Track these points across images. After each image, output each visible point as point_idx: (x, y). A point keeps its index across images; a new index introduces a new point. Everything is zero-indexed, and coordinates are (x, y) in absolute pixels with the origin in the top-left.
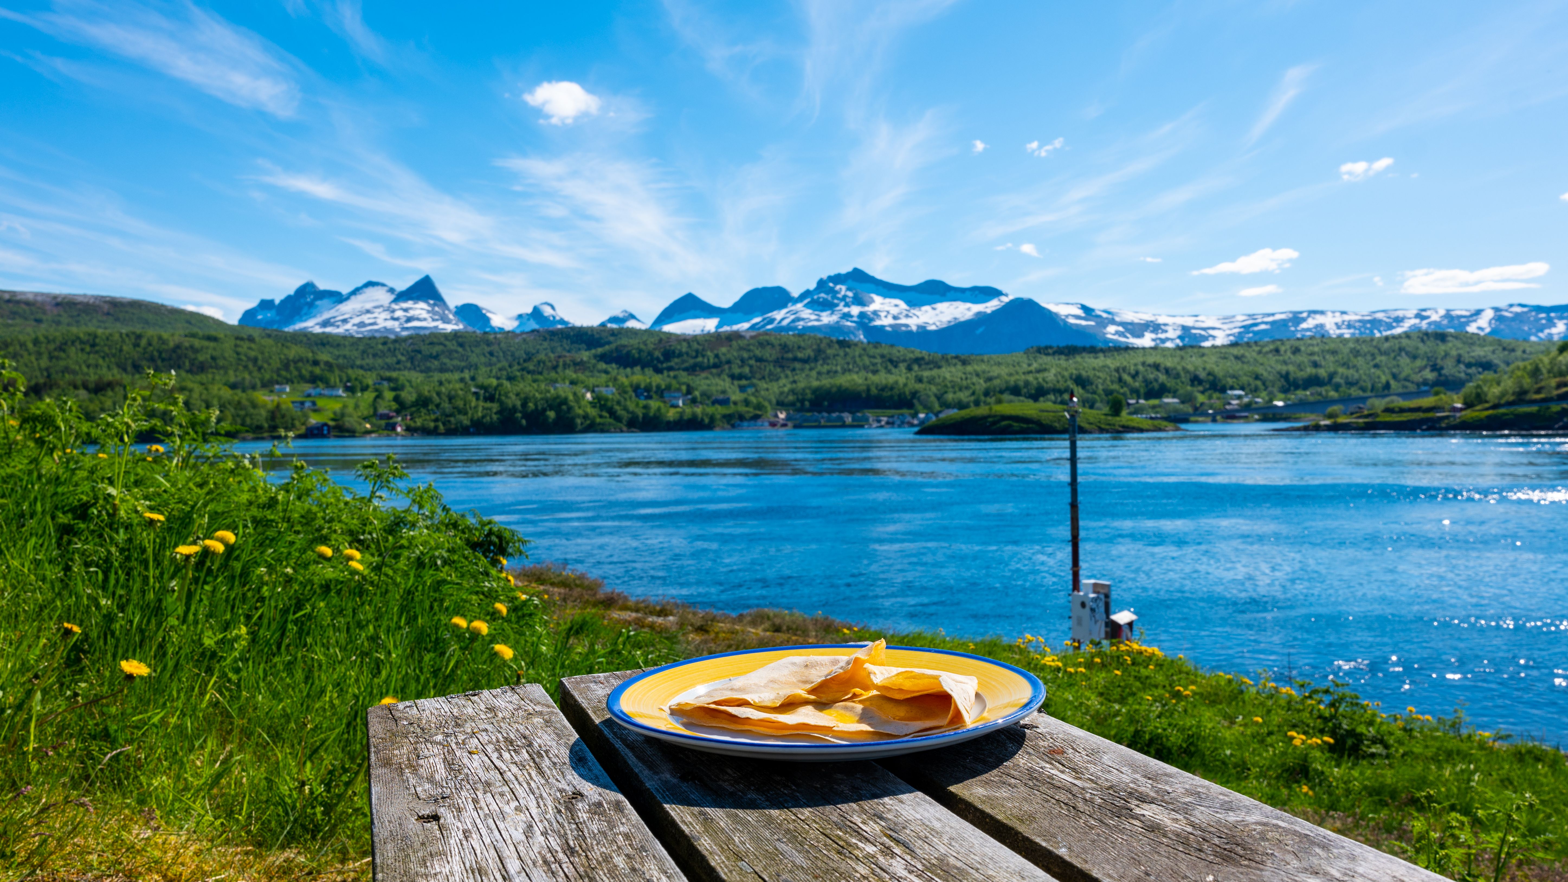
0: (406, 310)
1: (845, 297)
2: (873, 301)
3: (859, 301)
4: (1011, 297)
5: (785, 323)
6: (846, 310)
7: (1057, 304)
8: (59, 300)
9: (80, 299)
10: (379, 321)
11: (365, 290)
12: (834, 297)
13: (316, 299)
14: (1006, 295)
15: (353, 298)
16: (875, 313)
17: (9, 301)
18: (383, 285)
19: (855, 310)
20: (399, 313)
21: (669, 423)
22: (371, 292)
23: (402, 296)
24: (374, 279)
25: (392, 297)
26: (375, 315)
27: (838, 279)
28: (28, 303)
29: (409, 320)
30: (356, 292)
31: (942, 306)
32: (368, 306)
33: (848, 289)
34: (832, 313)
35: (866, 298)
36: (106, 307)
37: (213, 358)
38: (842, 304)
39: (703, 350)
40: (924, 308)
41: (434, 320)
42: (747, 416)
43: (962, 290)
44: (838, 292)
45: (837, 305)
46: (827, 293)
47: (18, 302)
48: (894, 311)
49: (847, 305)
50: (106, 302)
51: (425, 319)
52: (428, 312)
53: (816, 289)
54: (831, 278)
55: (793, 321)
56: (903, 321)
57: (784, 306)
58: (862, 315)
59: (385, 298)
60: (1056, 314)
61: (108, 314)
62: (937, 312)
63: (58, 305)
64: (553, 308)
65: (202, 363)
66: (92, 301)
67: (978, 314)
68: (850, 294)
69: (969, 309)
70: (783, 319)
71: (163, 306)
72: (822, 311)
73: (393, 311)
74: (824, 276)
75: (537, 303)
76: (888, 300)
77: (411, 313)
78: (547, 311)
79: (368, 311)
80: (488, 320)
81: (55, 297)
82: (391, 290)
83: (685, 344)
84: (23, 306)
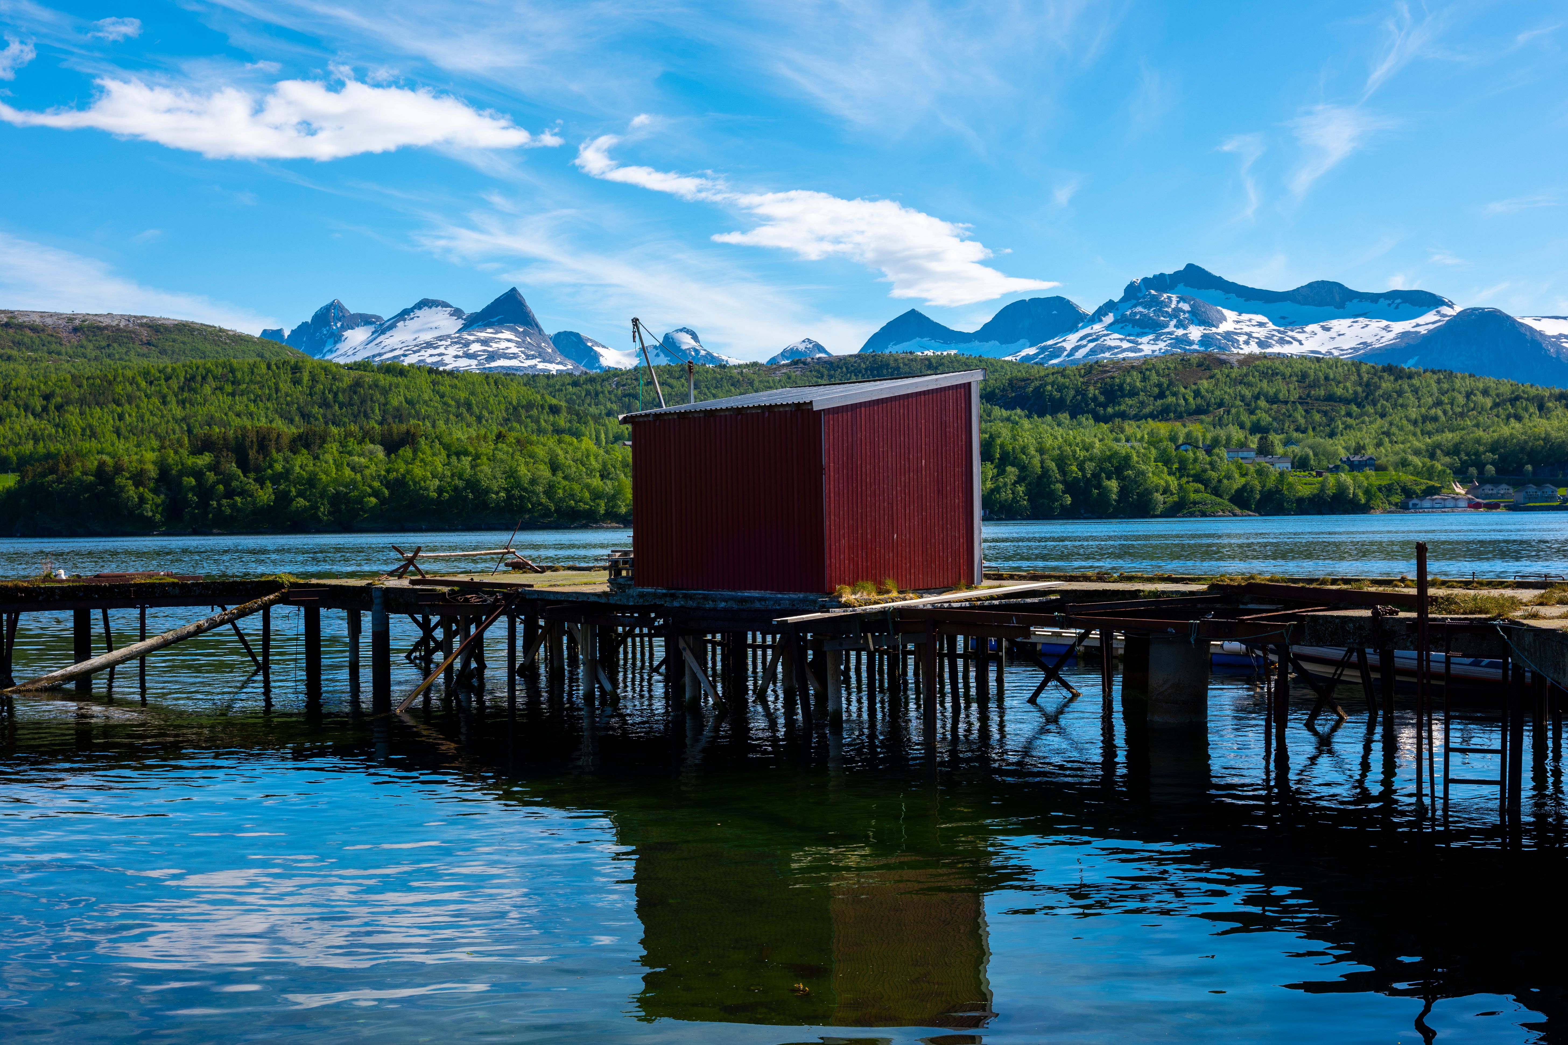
0: (485, 342)
1: (1177, 310)
2: (1224, 319)
3: (1199, 318)
4: (1458, 309)
5: (1080, 354)
6: (1180, 332)
7: (1538, 319)
8: (77, 322)
9: (106, 322)
10: (447, 359)
11: (418, 312)
12: (1160, 311)
13: (344, 328)
14: (1451, 305)
15: (400, 324)
16: (1228, 335)
17: (7, 325)
18: (445, 305)
19: (1195, 333)
20: (475, 347)
21: (1300, 500)
22: (424, 314)
23: (474, 322)
24: (431, 297)
25: (460, 324)
26: (441, 350)
27: (1161, 282)
28: (34, 329)
29: (492, 357)
30: (404, 315)
31: (1339, 325)
32: (428, 337)
33: (1181, 299)
34: (1156, 339)
35: (1212, 314)
36: (144, 333)
37: (409, 402)
38: (1173, 322)
39: (1171, 383)
40: (1309, 328)
41: (528, 357)
42: (1418, 489)
43: (1374, 298)
44: (1163, 304)
45: (1166, 325)
46: (1147, 306)
47: (21, 327)
48: (1260, 333)
49: (1180, 325)
50: (142, 325)
51: (515, 356)
52: (518, 344)
53: (1122, 300)
54: (1147, 282)
55: (1093, 352)
56: (1277, 349)
57: (1074, 329)
58: (1206, 340)
59: (451, 325)
60: (1541, 333)
61: (149, 343)
62: (1333, 333)
63: (76, 330)
64: (695, 337)
65: (397, 409)
66: (123, 324)
67: (1405, 335)
68: (1186, 307)
69: (1386, 329)
70: (1076, 349)
71: (221, 330)
72: (1139, 335)
73: (467, 344)
74: (1137, 278)
75: (669, 330)
76: (1245, 317)
77: (495, 346)
78: (687, 342)
79: (429, 345)
80: (596, 357)
81: (71, 319)
82: (457, 313)
83: (1136, 375)
84: (28, 332)
